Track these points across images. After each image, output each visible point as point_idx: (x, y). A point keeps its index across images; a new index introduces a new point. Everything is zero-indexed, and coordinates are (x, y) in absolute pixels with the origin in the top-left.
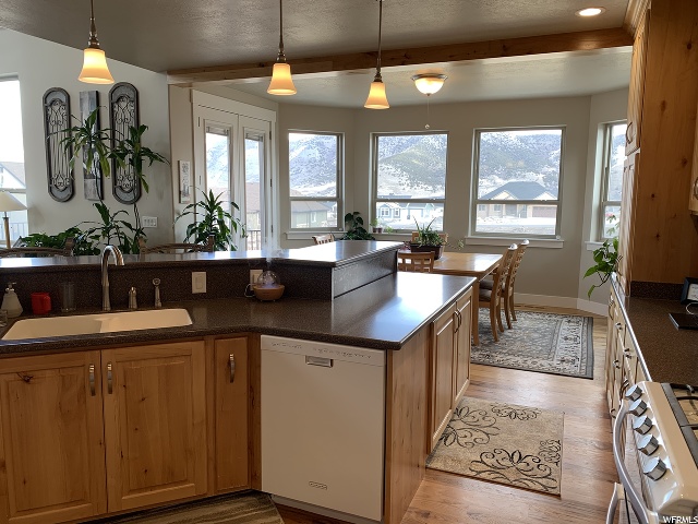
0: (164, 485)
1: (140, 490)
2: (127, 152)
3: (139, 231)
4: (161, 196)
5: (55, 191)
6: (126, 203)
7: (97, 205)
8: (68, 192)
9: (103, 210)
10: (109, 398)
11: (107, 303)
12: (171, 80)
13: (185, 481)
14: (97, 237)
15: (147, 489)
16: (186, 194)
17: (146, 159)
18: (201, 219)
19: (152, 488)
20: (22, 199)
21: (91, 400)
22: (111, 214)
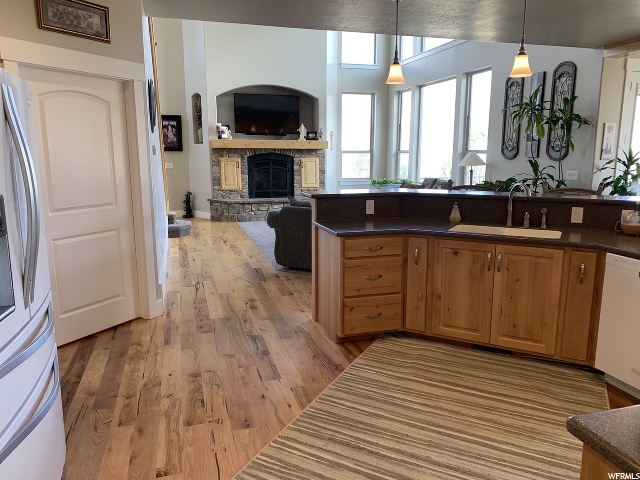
0: (525, 339)
1: (509, 336)
2: (559, 119)
3: (561, 182)
4: (584, 154)
5: (506, 151)
6: (555, 160)
7: (530, 161)
8: (514, 152)
9: (535, 166)
10: (498, 275)
11: (509, 222)
12: (606, 53)
13: (540, 342)
14: (528, 185)
15: (514, 337)
16: (609, 152)
17: (575, 124)
18: (619, 173)
19: (518, 338)
20: (483, 157)
21: (487, 273)
22: (540, 169)
